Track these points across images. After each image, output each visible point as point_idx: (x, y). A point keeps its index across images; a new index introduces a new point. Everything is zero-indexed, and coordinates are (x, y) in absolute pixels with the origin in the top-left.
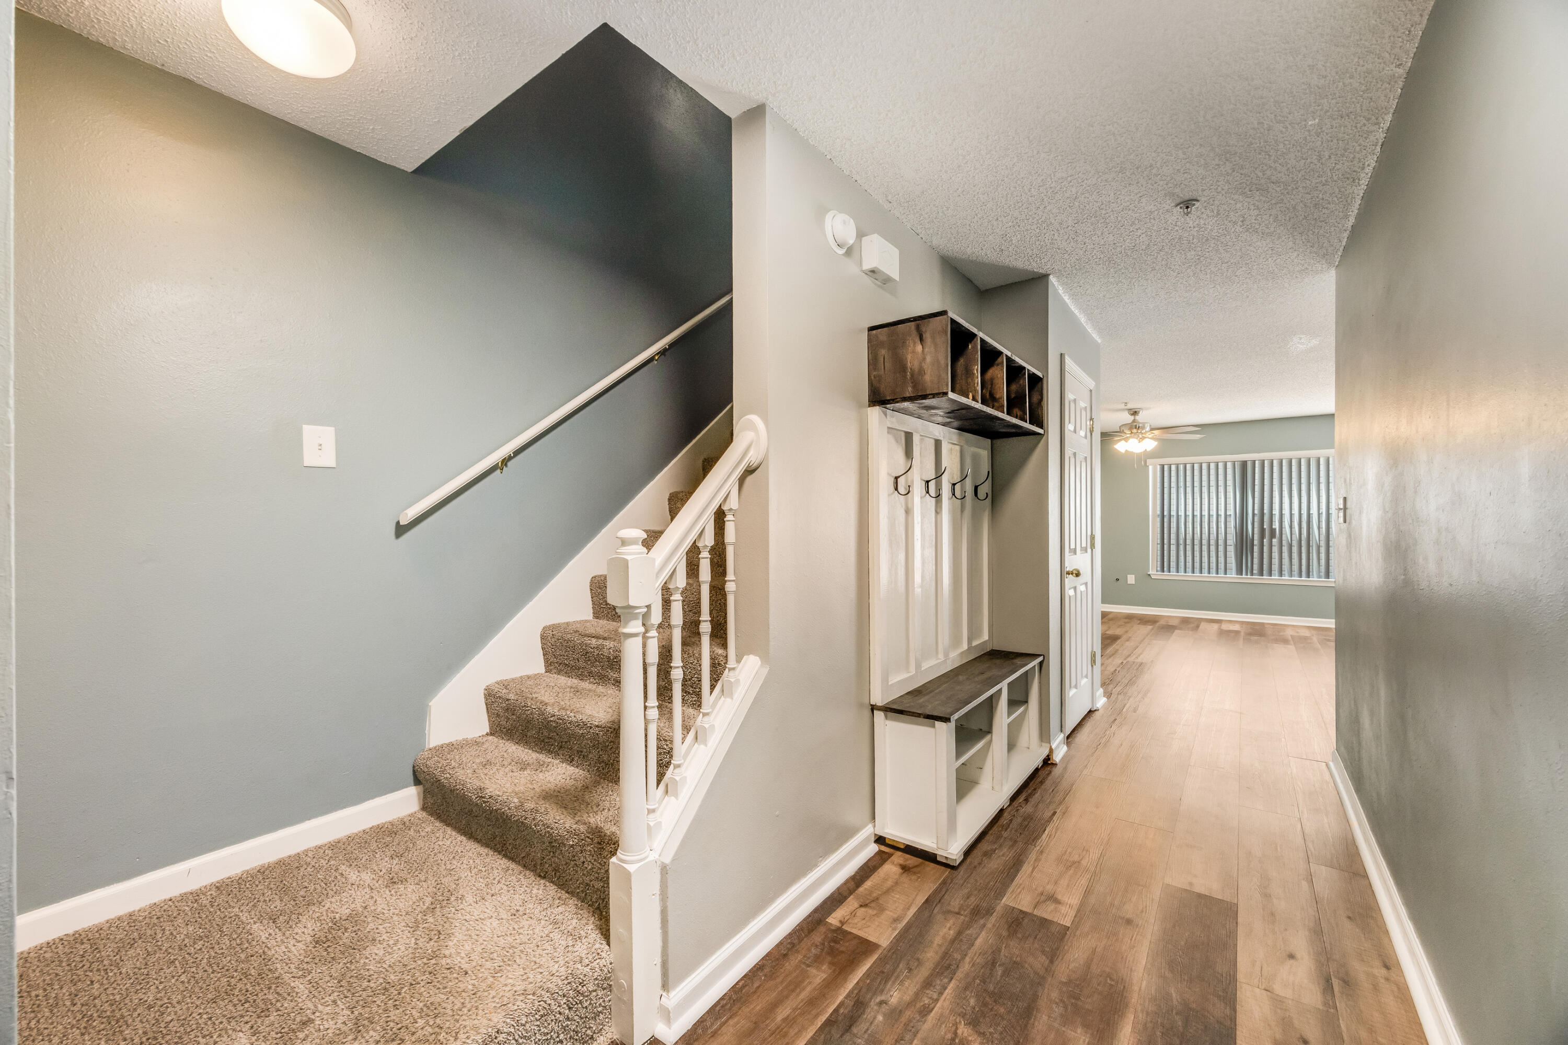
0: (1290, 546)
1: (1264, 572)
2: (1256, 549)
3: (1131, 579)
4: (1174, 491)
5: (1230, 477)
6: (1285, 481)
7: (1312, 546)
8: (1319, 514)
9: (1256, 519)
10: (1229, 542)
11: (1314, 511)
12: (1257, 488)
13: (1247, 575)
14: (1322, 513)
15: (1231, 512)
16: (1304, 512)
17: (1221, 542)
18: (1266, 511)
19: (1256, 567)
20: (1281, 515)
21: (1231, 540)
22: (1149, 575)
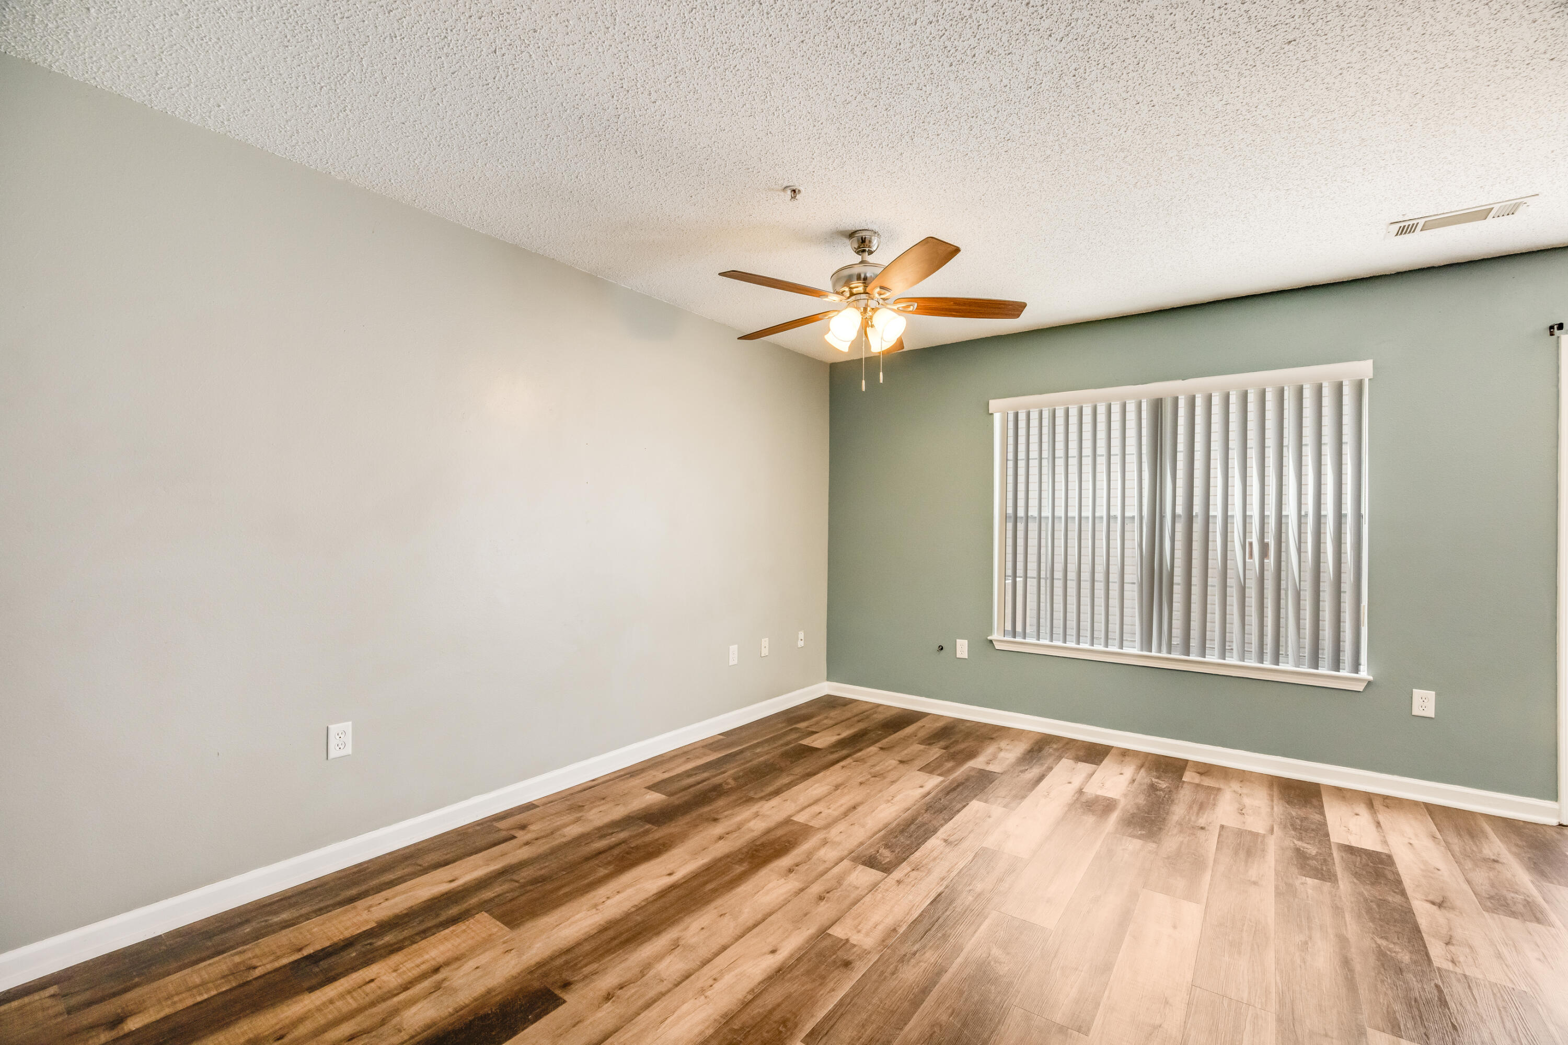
0: (1243, 589)
1: (1192, 649)
2: (1178, 590)
3: (962, 648)
4: (1034, 464)
5: (1131, 433)
6: (1234, 443)
7: (1287, 590)
8: (1301, 518)
9: (1180, 527)
10: (1127, 578)
11: (1290, 510)
12: (1181, 457)
13: (1160, 651)
14: (1306, 515)
15: (1132, 511)
16: (1271, 511)
17: (1114, 577)
18: (1197, 509)
19: (1177, 632)
20: (1226, 518)
21: (1133, 573)
22: (991, 641)
